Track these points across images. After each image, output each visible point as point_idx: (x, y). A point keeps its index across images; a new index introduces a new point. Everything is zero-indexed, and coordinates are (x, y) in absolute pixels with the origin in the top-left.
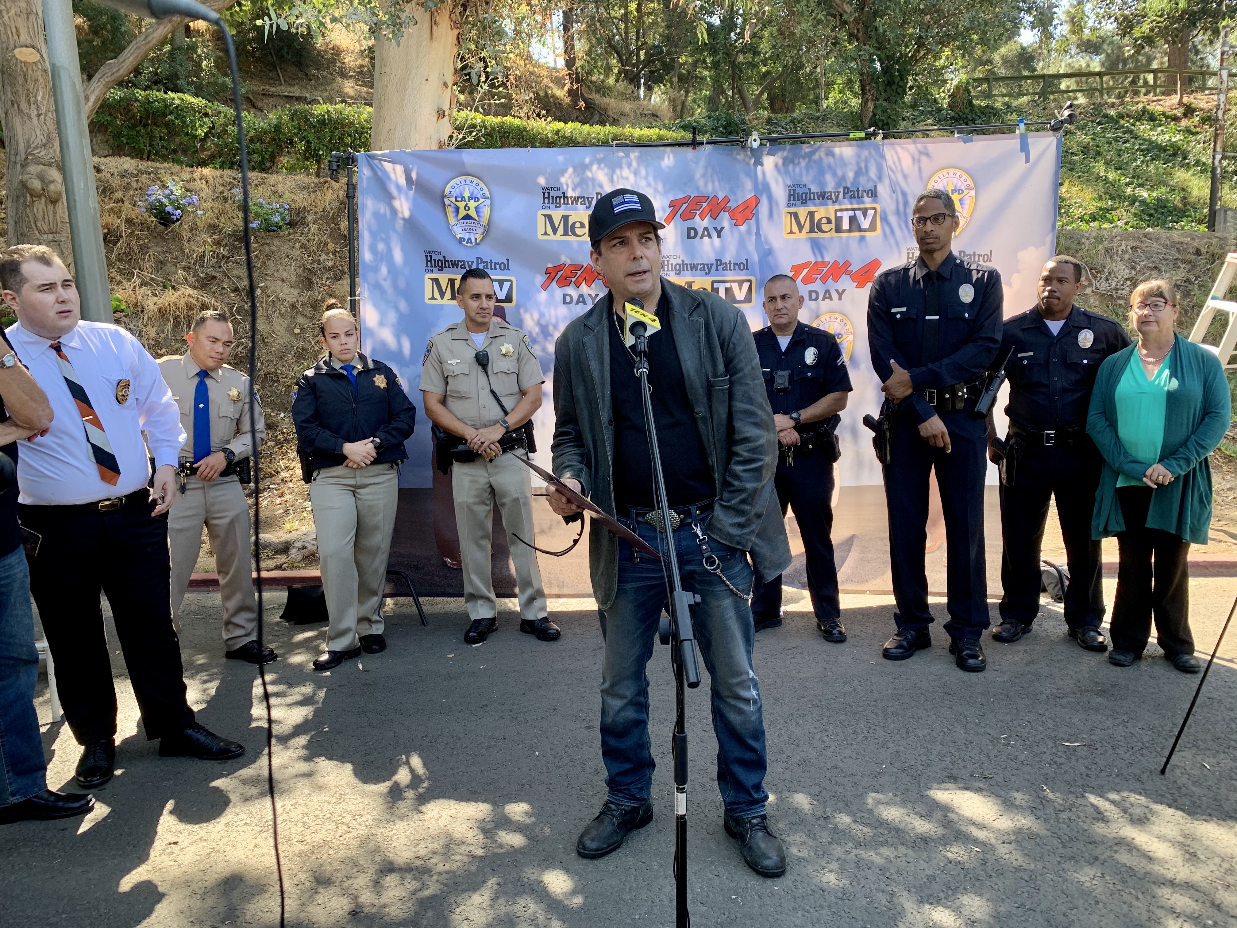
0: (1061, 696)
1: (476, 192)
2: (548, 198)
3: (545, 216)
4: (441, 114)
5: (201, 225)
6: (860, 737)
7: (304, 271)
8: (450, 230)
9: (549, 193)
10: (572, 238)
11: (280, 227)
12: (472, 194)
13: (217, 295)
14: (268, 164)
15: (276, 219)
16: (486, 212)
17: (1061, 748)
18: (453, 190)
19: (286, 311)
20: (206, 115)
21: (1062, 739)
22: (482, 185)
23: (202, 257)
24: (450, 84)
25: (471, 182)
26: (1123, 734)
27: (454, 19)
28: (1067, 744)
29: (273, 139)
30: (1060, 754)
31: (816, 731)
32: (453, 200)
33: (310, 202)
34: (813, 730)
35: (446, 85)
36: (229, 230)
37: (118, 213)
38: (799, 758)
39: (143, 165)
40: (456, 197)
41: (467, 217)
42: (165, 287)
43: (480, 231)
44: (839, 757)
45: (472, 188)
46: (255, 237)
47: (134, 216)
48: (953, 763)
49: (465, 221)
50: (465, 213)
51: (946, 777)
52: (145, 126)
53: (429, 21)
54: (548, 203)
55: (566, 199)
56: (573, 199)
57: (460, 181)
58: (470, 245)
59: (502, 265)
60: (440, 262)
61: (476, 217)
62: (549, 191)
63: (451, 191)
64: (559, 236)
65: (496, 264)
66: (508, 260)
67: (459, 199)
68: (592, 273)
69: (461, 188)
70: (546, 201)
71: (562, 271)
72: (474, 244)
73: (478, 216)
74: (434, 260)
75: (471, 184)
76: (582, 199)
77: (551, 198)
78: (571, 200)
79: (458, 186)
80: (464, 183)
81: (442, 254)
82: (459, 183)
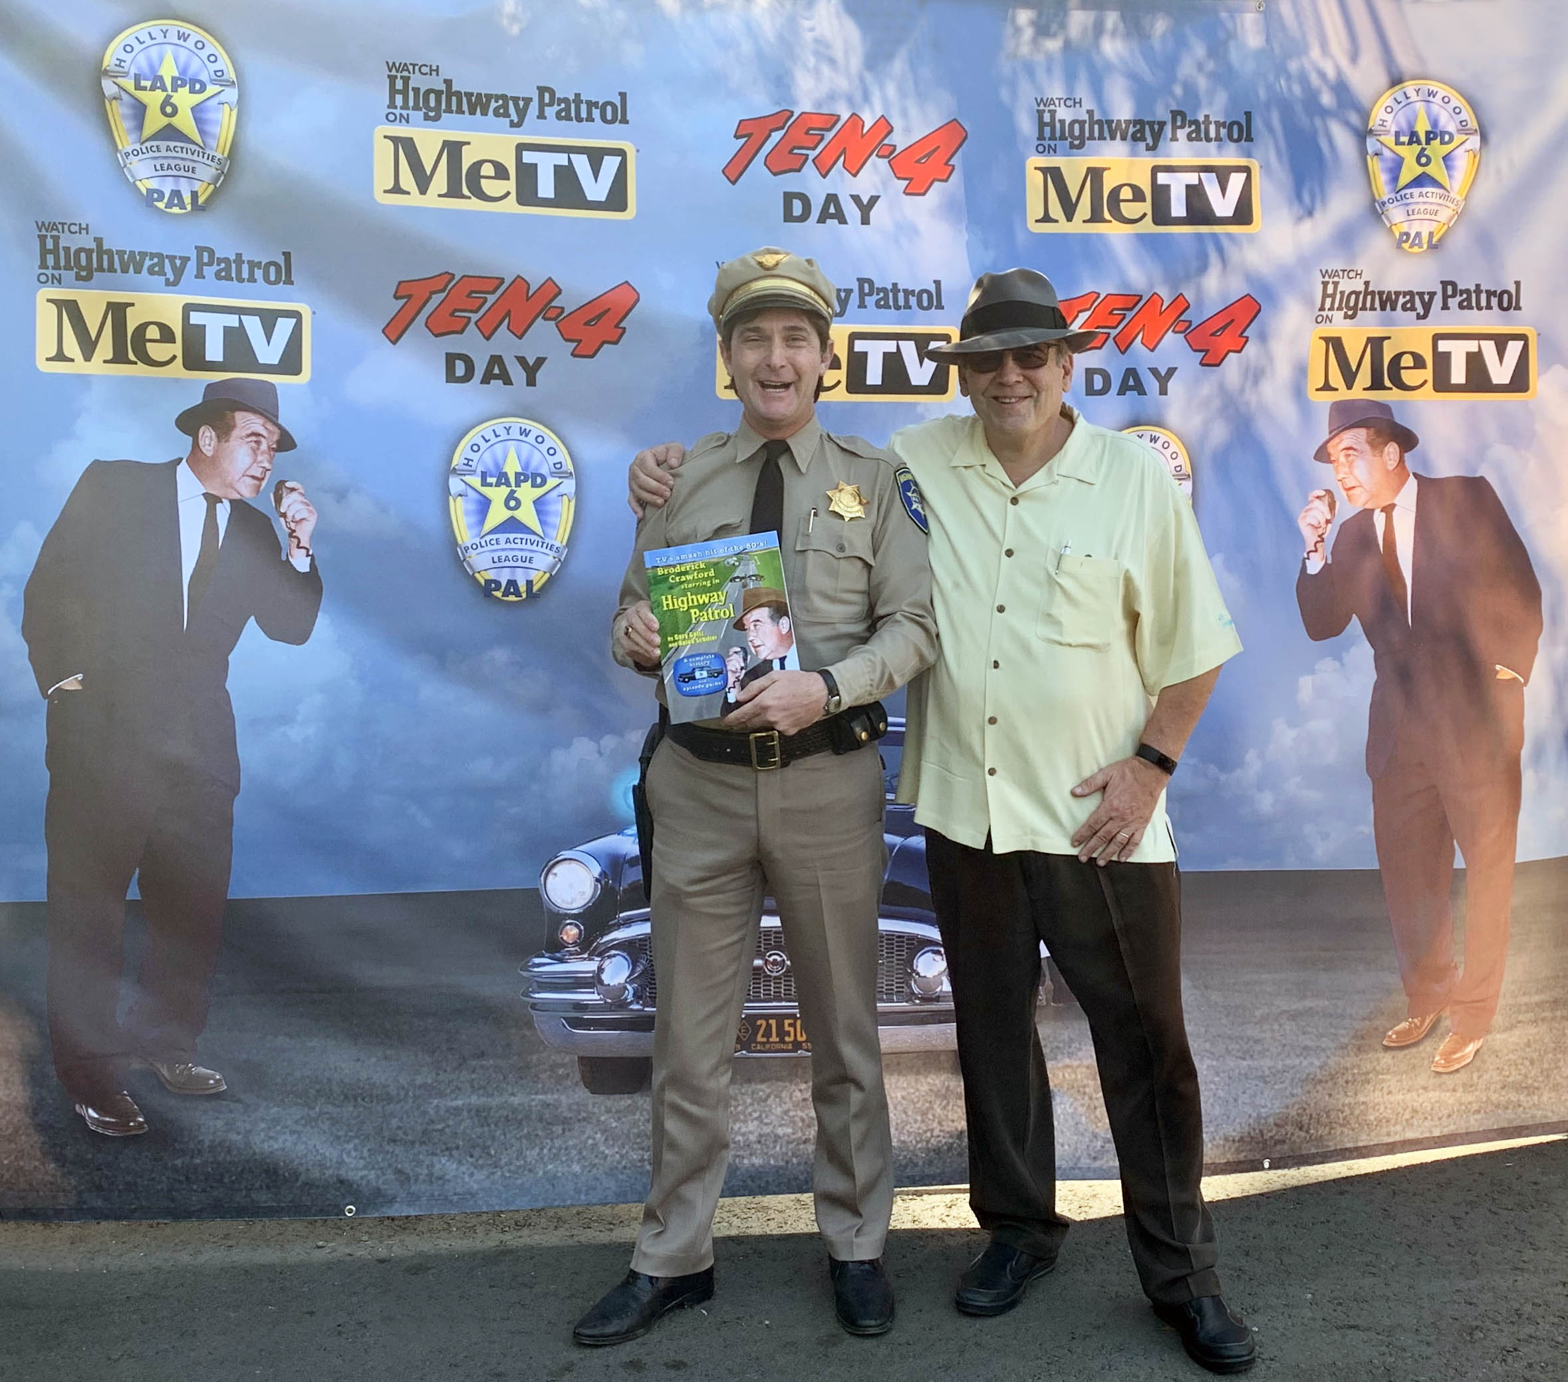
1: (195, 65)
2: (405, 92)
3: (395, 140)
8: (120, 169)
9: (406, 80)
10: (475, 204)
12: (184, 71)
16: (224, 123)
18: (128, 58)
22: (213, 46)
25: (183, 37)
32: (129, 84)
40: (137, 78)
43: (206, 172)
45: (183, 54)
49: (163, 144)
50: (164, 121)
54: (405, 106)
55: (454, 99)
56: (473, 98)
57: (150, 34)
58: (176, 210)
59: (272, 269)
60: (83, 255)
61: (197, 137)
62: (405, 74)
63: (121, 61)
64: (434, 198)
65: (253, 265)
66: (287, 255)
67: (148, 84)
68: (527, 300)
69: (154, 52)
70: (399, 99)
71: (443, 290)
72: (189, 208)
73: (202, 132)
74: (67, 249)
75: (181, 42)
76: (501, 102)
77: (411, 94)
78: (469, 101)
79: (144, 46)
80: (160, 38)
81: (93, 233)
82: (146, 38)
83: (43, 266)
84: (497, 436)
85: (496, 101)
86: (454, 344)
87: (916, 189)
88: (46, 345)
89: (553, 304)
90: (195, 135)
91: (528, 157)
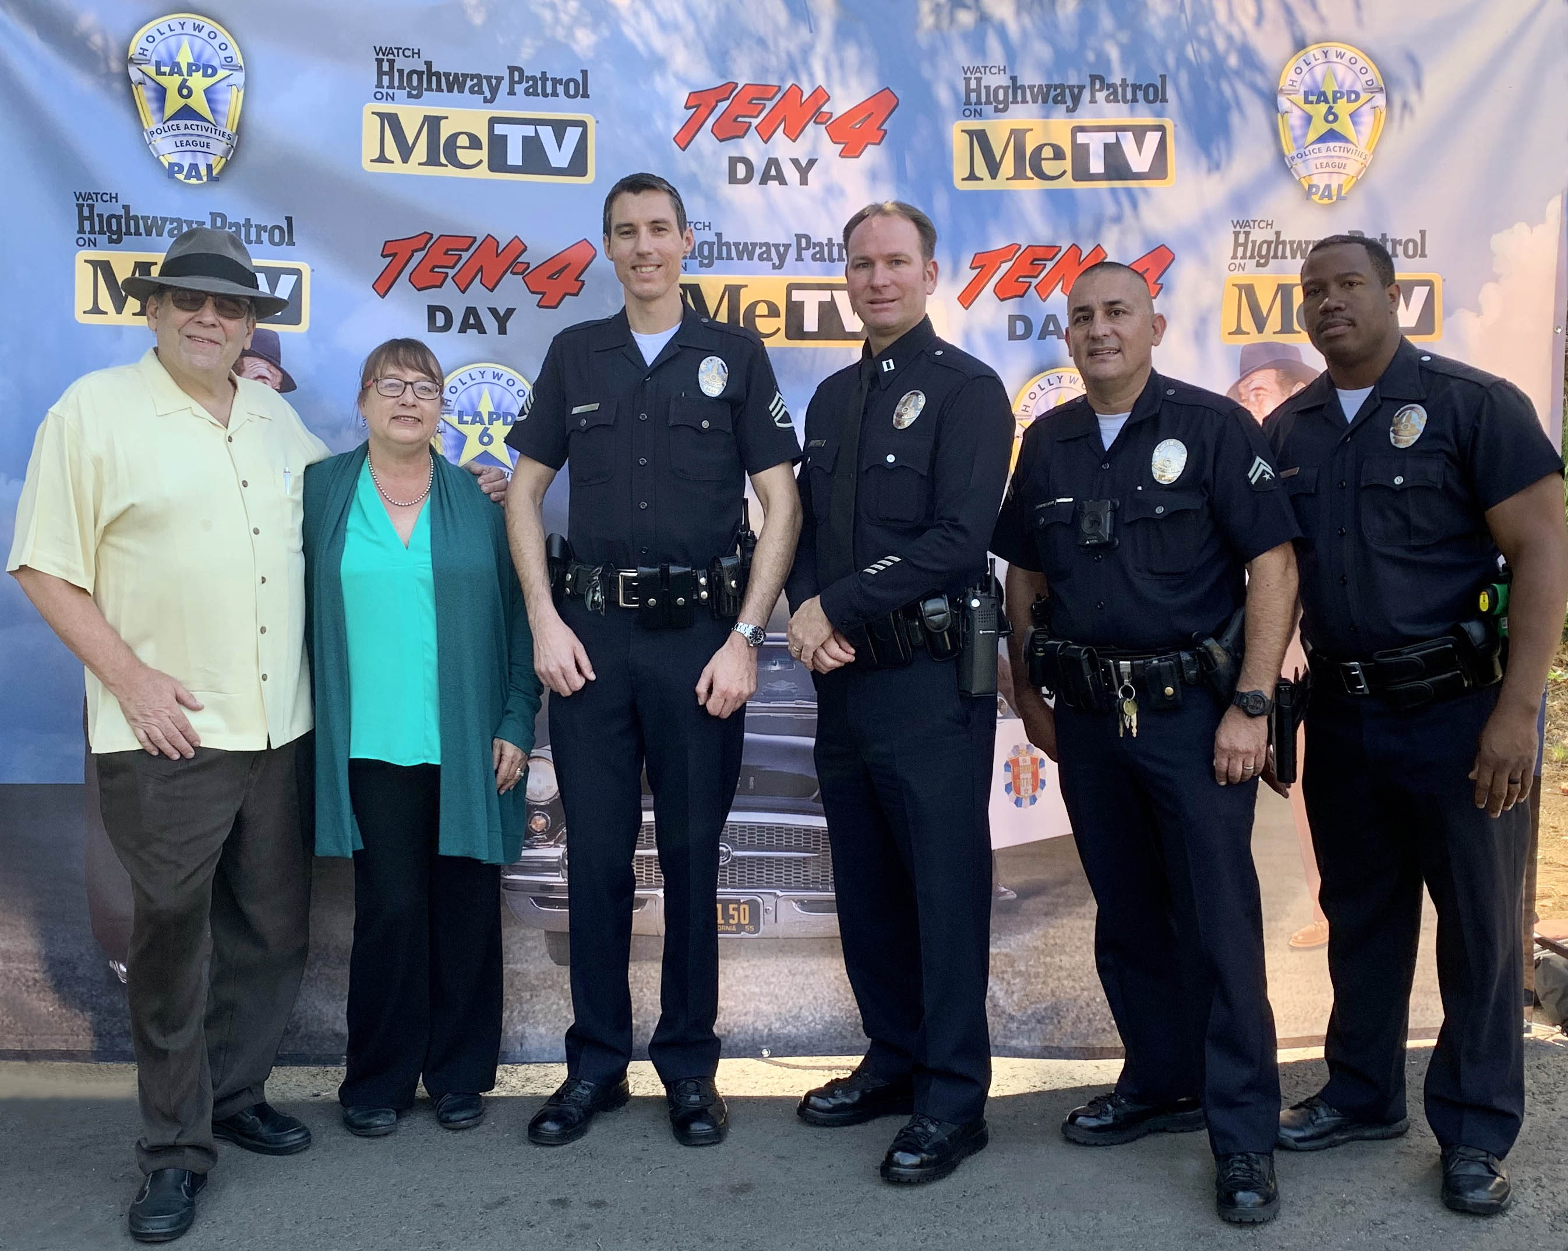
1: (208, 52)
2: (391, 74)
3: (382, 116)
8: (146, 146)
9: (391, 62)
10: (450, 172)
12: (198, 58)
16: (232, 102)
18: (150, 47)
22: (224, 36)
25: (198, 28)
32: (151, 70)
40: (158, 64)
43: (219, 147)
45: (198, 43)
49: (182, 123)
50: (182, 102)
54: (391, 86)
55: (434, 78)
56: (451, 78)
57: (169, 25)
58: (193, 181)
59: (277, 232)
60: (114, 221)
61: (207, 114)
62: (391, 57)
63: (144, 50)
65: (260, 229)
66: (289, 220)
67: (167, 69)
68: (497, 257)
69: (172, 41)
70: (386, 80)
71: (423, 249)
72: (205, 179)
73: (213, 111)
74: (100, 216)
75: (196, 33)
76: (475, 81)
77: (396, 74)
78: (448, 80)
79: (164, 36)
80: (178, 30)
81: (121, 201)
82: (166, 30)
83: (81, 231)
84: (472, 379)
85: (472, 80)
86: (434, 297)
87: (851, 151)
89: (519, 260)
91: (500, 129)
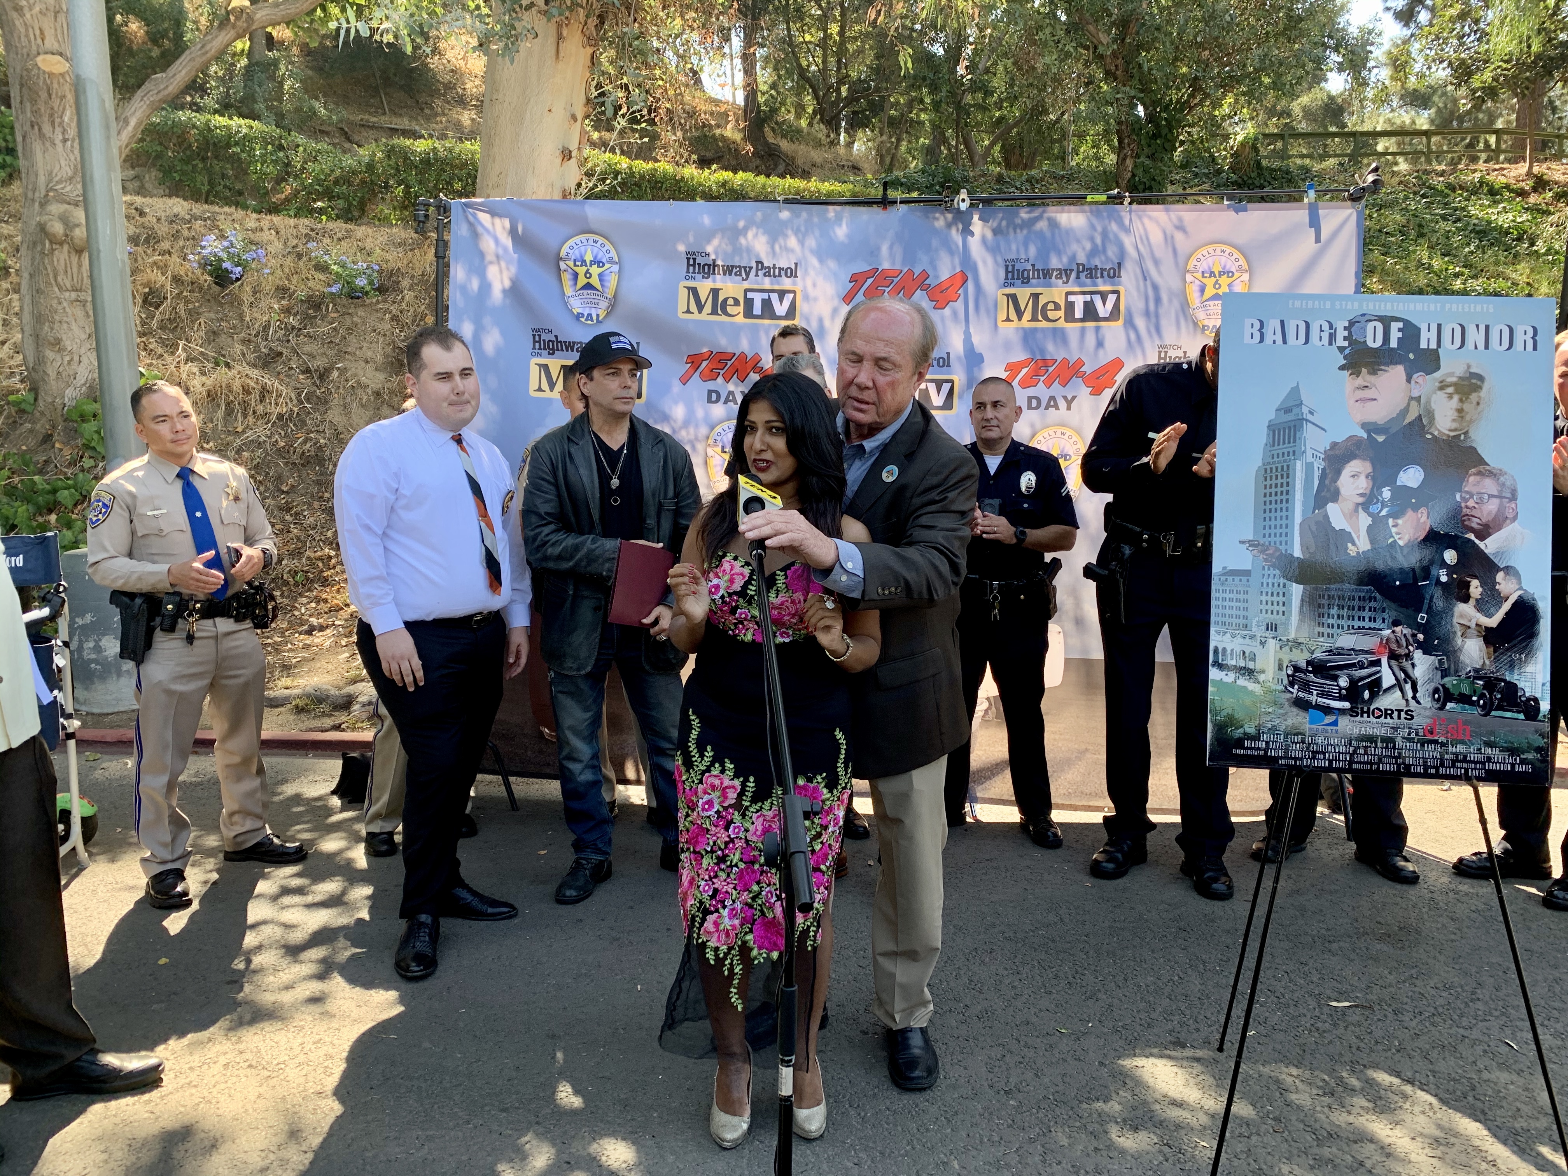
0: (1331, 939)
1: (600, 254)
2: (694, 265)
3: (689, 288)
4: (566, 155)
5: (268, 287)
6: (1063, 983)
7: (393, 349)
8: (566, 303)
9: (694, 259)
10: (724, 318)
11: (367, 293)
12: (595, 257)
13: (281, 376)
14: (356, 214)
15: (361, 282)
16: (612, 281)
17: (1326, 1010)
18: (571, 252)
19: (369, 400)
20: (281, 148)
21: (1329, 998)
22: (608, 246)
23: (266, 328)
24: (580, 117)
25: (596, 242)
26: (1410, 994)
27: (587, 33)
28: (1334, 1004)
29: (363, 181)
30: (1324, 1017)
31: (1006, 973)
32: (571, 264)
33: (405, 262)
34: (1001, 971)
35: (574, 118)
36: (302, 294)
37: (163, 269)
38: (979, 1008)
39: (198, 208)
40: (575, 261)
41: (588, 286)
42: (217, 364)
43: (604, 304)
44: (1033, 1010)
45: (596, 249)
46: (334, 305)
47: (182, 273)
48: (1182, 1024)
49: (585, 292)
50: (586, 281)
51: (1171, 1042)
52: (204, 159)
53: (555, 35)
54: (694, 272)
55: (716, 268)
56: (725, 268)
57: (581, 240)
58: (589, 322)
60: (551, 343)
61: (599, 287)
62: (694, 257)
63: (568, 253)
64: (705, 315)
66: (638, 343)
67: (578, 263)
68: (746, 363)
69: (583, 249)
70: (691, 268)
71: (708, 359)
72: (595, 321)
73: (602, 286)
74: (544, 340)
75: (595, 244)
76: (738, 269)
77: (697, 266)
78: (723, 269)
79: (578, 246)
80: (585, 243)
81: (554, 333)
82: (579, 242)
83: (534, 348)
84: (729, 429)
85: (736, 269)
87: (940, 305)
88: (533, 384)
89: (758, 365)
90: (598, 286)
91: (750, 295)
